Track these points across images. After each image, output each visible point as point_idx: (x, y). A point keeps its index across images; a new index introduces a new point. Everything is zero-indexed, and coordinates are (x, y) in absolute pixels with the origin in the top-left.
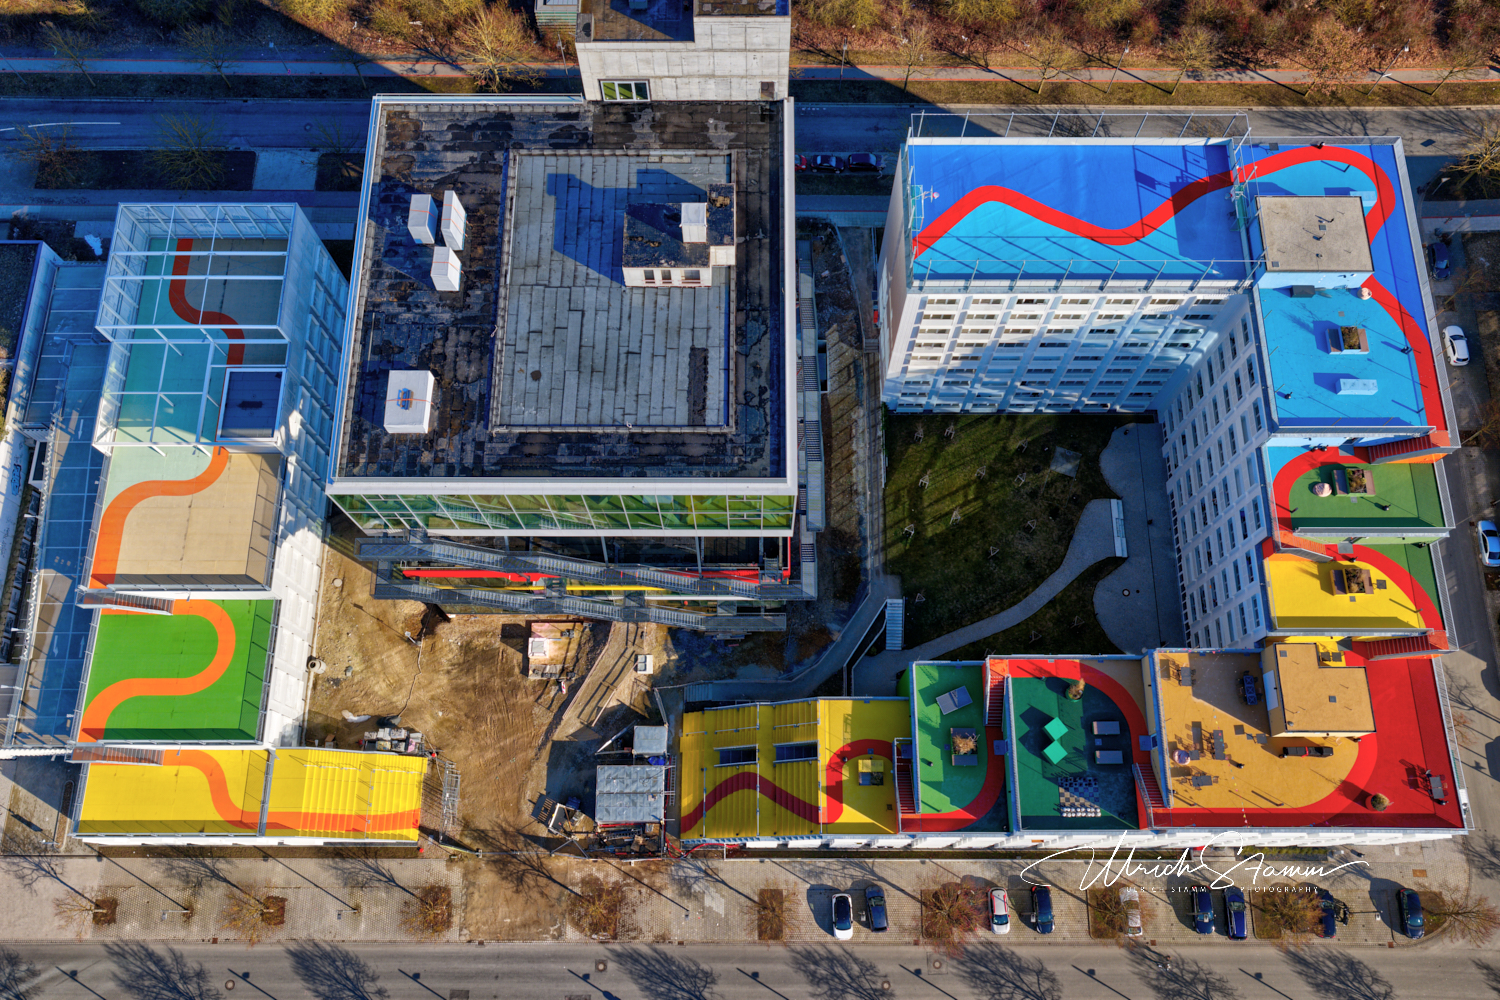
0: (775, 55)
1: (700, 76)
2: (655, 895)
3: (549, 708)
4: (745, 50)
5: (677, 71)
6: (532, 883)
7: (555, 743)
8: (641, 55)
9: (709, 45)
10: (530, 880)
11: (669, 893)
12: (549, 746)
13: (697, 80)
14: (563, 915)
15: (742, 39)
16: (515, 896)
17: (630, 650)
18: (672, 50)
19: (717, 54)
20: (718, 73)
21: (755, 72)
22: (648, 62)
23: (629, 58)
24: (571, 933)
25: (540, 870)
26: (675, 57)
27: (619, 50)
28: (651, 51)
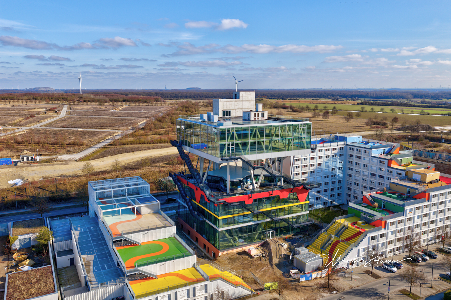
0: (252, 102)
1: (240, 109)
2: (338, 281)
3: (266, 261)
4: (248, 101)
5: (236, 108)
6: (301, 289)
7: (275, 264)
8: (231, 103)
9: (242, 100)
10: (299, 288)
11: (341, 278)
12: (274, 265)
13: (239, 110)
14: (318, 292)
15: (247, 98)
16: (298, 293)
17: (277, 244)
18: (236, 101)
19: (243, 102)
20: (243, 108)
21: (249, 107)
22: (231, 105)
23: (228, 103)
24: (324, 295)
25: (300, 286)
26: (236, 102)
27: (226, 101)
28: (232, 101)
